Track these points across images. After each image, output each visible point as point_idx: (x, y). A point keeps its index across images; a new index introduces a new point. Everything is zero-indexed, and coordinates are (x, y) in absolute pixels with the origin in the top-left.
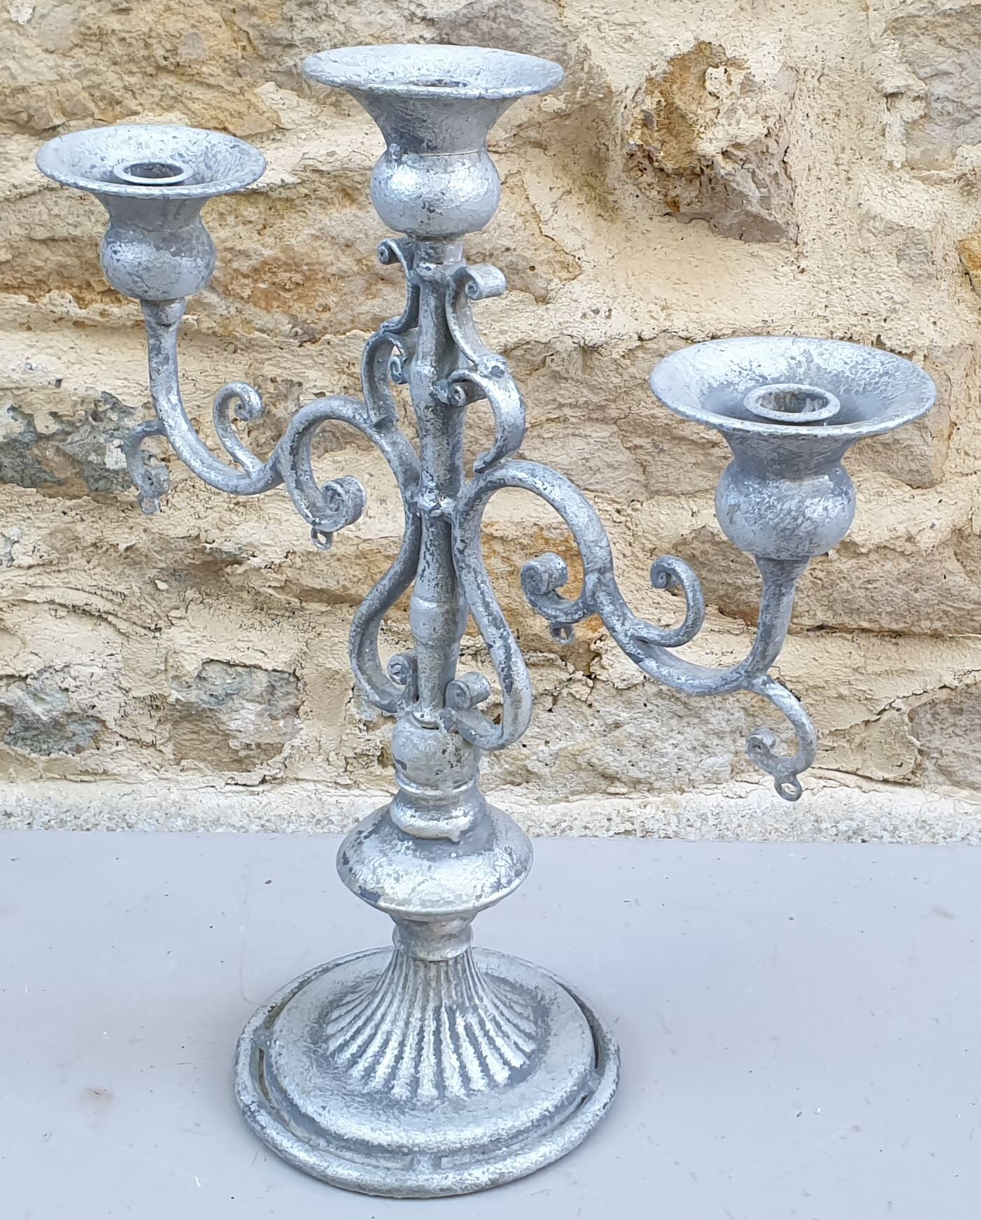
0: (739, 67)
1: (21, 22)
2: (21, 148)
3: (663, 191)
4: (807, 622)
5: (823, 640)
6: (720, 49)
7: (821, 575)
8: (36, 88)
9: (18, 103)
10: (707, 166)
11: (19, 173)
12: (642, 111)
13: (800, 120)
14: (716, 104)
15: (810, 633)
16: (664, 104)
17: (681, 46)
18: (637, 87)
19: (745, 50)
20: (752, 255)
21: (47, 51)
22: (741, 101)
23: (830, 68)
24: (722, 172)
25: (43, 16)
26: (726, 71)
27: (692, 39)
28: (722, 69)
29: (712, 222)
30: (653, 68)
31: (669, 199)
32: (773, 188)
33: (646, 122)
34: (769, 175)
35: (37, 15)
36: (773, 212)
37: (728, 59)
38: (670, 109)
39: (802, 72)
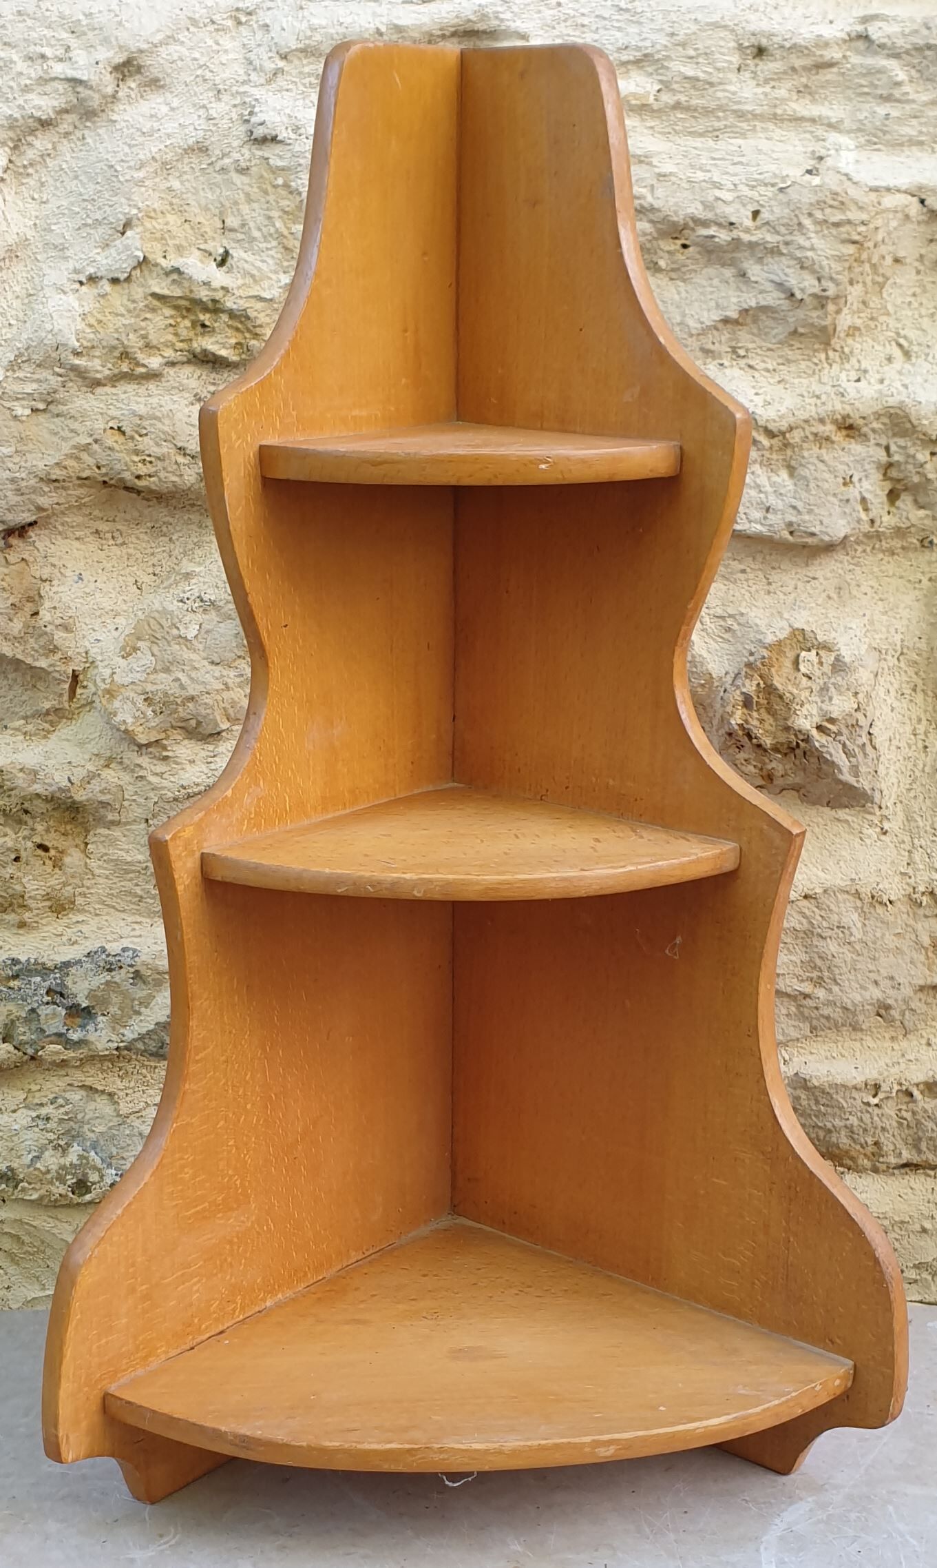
0: (830, 650)
1: (189, 638)
2: (189, 752)
3: (759, 765)
4: (893, 1160)
5: (907, 1177)
6: (812, 635)
7: (904, 1114)
8: (204, 697)
9: (188, 711)
10: (802, 740)
11: (187, 775)
12: (743, 693)
13: (882, 695)
14: (809, 683)
15: (896, 1172)
16: (762, 685)
17: (778, 633)
18: (736, 672)
19: (833, 634)
20: (838, 820)
21: (212, 663)
22: (833, 680)
23: (908, 648)
24: (817, 744)
25: (208, 632)
26: (817, 654)
27: (787, 627)
28: (814, 652)
29: (802, 791)
30: (752, 654)
31: (765, 773)
32: (860, 757)
33: (747, 703)
34: (858, 746)
35: (203, 631)
36: (861, 779)
37: (820, 644)
38: (769, 690)
39: (884, 652)
